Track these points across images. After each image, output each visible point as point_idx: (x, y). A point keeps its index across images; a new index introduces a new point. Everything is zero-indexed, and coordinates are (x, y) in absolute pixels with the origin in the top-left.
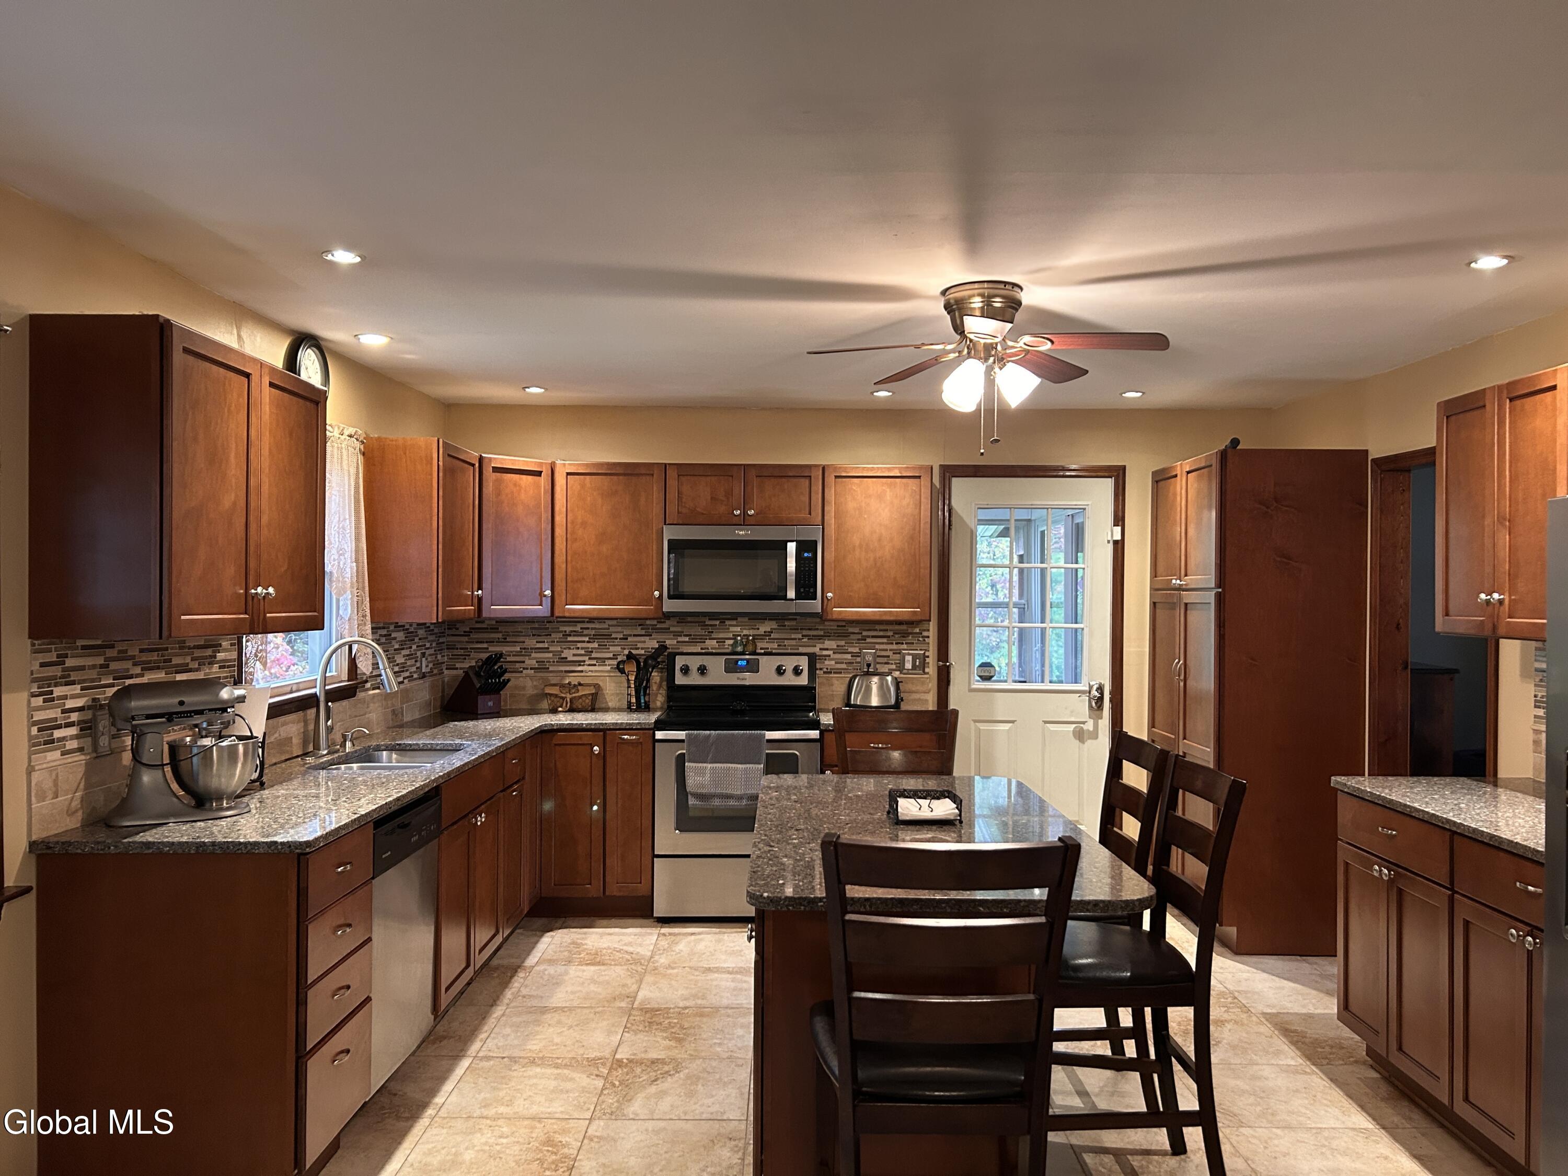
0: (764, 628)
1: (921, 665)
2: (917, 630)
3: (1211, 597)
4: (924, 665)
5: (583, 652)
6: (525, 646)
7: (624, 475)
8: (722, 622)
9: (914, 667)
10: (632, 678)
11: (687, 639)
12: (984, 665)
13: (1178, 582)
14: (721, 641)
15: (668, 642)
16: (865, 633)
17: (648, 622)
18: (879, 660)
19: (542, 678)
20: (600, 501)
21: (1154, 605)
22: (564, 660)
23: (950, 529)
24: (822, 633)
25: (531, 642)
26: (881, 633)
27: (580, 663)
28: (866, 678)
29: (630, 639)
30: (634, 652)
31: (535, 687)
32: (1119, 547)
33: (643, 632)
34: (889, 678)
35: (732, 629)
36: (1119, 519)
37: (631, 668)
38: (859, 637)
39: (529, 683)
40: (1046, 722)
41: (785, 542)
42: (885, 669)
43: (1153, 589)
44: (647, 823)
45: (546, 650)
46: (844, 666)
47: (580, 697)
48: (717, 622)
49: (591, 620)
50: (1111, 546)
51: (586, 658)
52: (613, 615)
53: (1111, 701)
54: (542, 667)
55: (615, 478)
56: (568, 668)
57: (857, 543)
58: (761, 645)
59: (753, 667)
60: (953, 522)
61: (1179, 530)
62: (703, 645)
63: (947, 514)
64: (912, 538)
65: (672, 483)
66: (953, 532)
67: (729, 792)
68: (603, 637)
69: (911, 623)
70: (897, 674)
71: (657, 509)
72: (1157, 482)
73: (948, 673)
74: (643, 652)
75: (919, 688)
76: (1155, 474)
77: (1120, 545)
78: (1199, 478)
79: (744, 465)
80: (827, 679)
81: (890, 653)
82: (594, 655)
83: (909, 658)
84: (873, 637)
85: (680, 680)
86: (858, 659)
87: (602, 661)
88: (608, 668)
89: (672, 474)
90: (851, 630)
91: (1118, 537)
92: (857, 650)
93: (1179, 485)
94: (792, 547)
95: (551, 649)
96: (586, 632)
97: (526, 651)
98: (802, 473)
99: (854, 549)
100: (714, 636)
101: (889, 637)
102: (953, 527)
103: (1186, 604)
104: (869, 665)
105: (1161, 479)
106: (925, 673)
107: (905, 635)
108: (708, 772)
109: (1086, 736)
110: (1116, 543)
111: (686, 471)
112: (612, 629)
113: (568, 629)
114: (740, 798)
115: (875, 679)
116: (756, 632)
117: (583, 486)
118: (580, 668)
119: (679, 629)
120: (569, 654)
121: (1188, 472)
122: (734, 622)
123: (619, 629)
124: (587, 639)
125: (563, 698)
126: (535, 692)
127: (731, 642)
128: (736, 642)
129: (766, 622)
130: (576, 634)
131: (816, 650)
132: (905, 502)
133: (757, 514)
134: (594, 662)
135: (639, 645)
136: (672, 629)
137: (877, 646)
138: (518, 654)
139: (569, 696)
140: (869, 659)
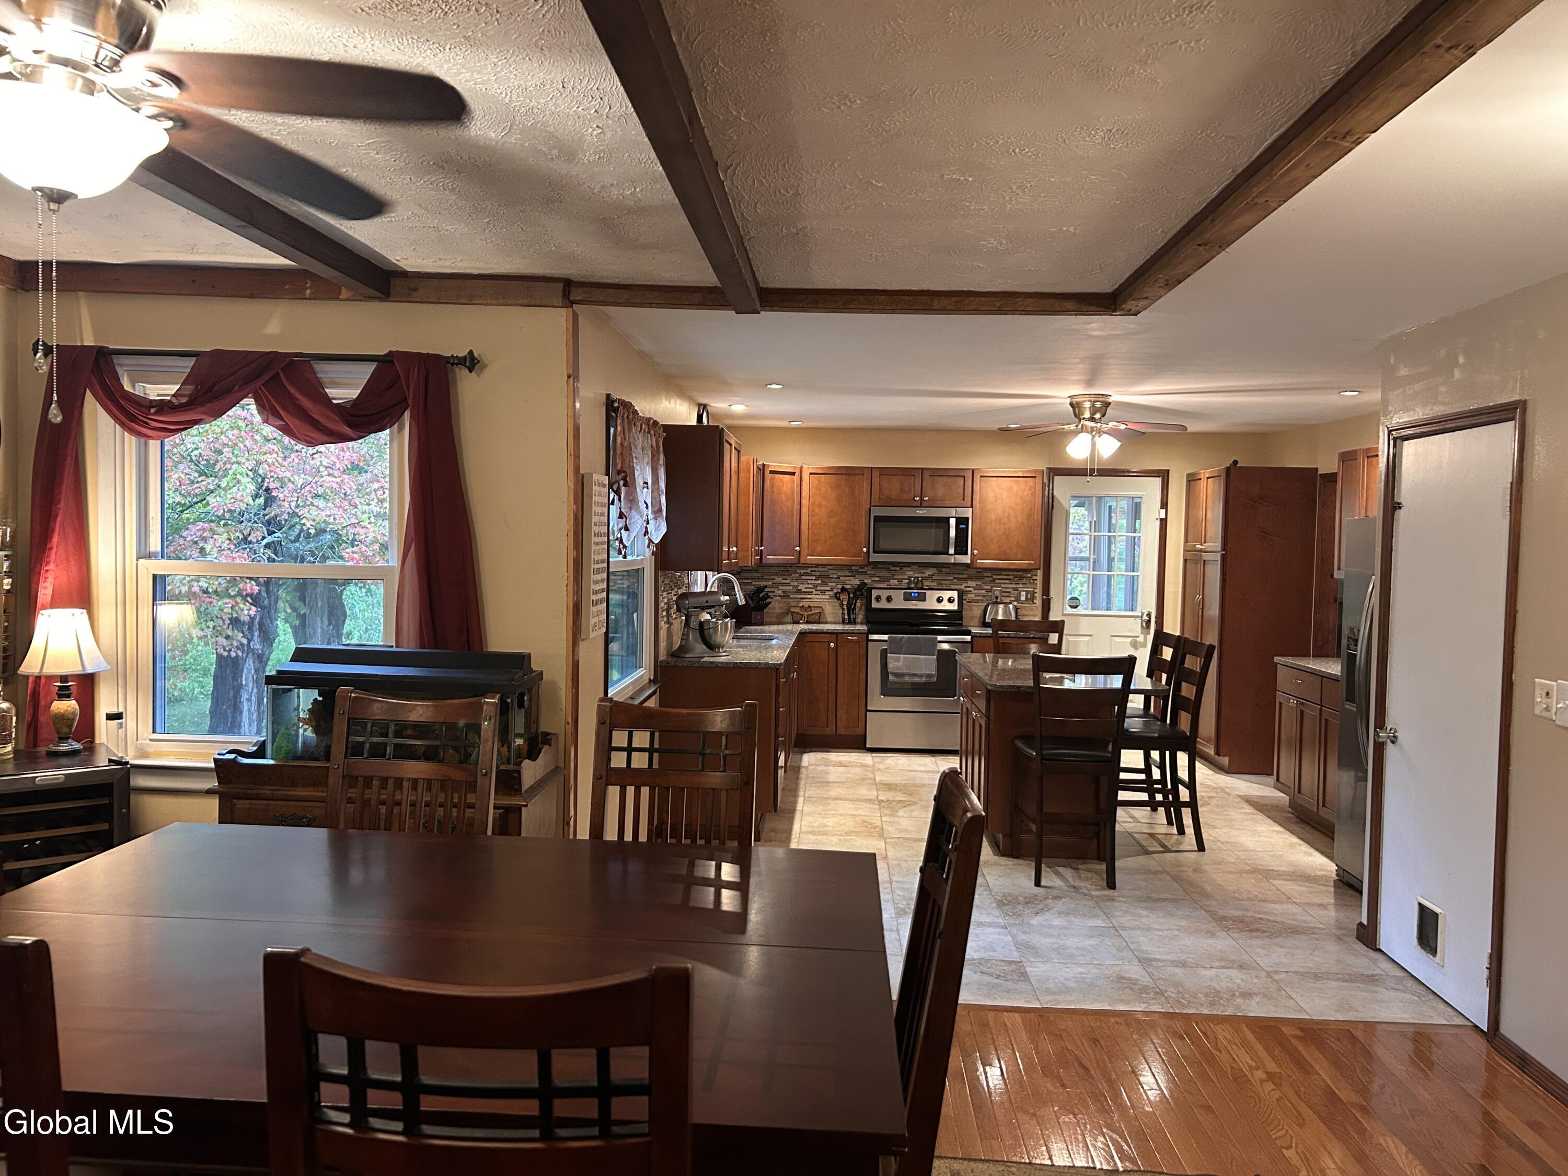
0: (929, 572)
1: (1031, 598)
2: (1029, 575)
3: (1218, 557)
4: (1033, 598)
5: (811, 586)
6: (774, 581)
7: (846, 474)
8: (901, 568)
9: (1027, 599)
10: (845, 603)
11: (878, 579)
12: (1072, 599)
13: (1200, 546)
14: (900, 581)
15: (866, 581)
16: (994, 577)
17: (853, 568)
18: (1003, 594)
19: (785, 602)
20: (830, 491)
21: (1185, 561)
22: (799, 591)
23: (1052, 509)
24: (966, 576)
25: (779, 580)
26: (1006, 577)
27: (810, 593)
28: (995, 605)
29: (841, 578)
30: (846, 587)
31: (781, 608)
32: (1164, 523)
33: (850, 574)
34: (1011, 606)
35: (907, 573)
36: (1164, 505)
37: (844, 597)
38: (991, 579)
39: (777, 605)
40: (1113, 636)
41: (948, 518)
42: (1007, 600)
43: (1185, 551)
44: (862, 691)
45: (788, 584)
46: (980, 598)
47: (812, 614)
48: (898, 569)
49: (817, 566)
50: (1158, 522)
51: (813, 590)
52: (829, 563)
53: (1156, 623)
54: (786, 596)
55: (840, 476)
56: (802, 596)
57: (994, 518)
58: (927, 583)
59: (922, 598)
60: (1055, 506)
61: (1201, 513)
62: (888, 583)
63: (1051, 500)
64: (1029, 516)
65: (876, 480)
66: (1054, 511)
67: (915, 672)
68: (824, 577)
69: (1026, 571)
70: (1015, 603)
71: (865, 497)
72: (1189, 481)
73: (1049, 603)
74: (849, 587)
75: (1031, 613)
76: (1188, 475)
77: (1164, 522)
78: (1214, 481)
79: (922, 469)
80: (969, 606)
81: (1011, 590)
82: (818, 588)
83: (1023, 593)
84: (1000, 579)
85: (875, 605)
86: (990, 594)
87: (823, 592)
88: (828, 597)
89: (876, 473)
90: (985, 575)
91: (1163, 516)
92: (989, 587)
93: (1202, 484)
94: (953, 522)
95: (792, 584)
96: (813, 573)
97: (776, 585)
98: (958, 474)
99: (992, 523)
100: (895, 577)
101: (1010, 579)
102: (1055, 508)
103: (1204, 561)
104: (997, 598)
105: (1192, 480)
106: (1034, 603)
107: (1021, 578)
108: (901, 660)
109: (1138, 645)
110: (1161, 520)
111: (884, 471)
112: (830, 572)
113: (802, 571)
114: (921, 676)
115: (1001, 607)
116: (923, 575)
117: (819, 481)
118: (809, 596)
119: (873, 572)
120: (802, 587)
121: (1208, 478)
122: (909, 569)
123: (835, 572)
124: (814, 578)
125: (802, 615)
126: (781, 611)
127: (907, 581)
128: (910, 581)
129: (930, 569)
130: (807, 574)
131: (963, 587)
132: (1025, 494)
133: (929, 500)
134: (819, 593)
135: (847, 582)
136: (869, 572)
137: (1003, 586)
138: (771, 587)
139: (806, 613)
140: (997, 593)
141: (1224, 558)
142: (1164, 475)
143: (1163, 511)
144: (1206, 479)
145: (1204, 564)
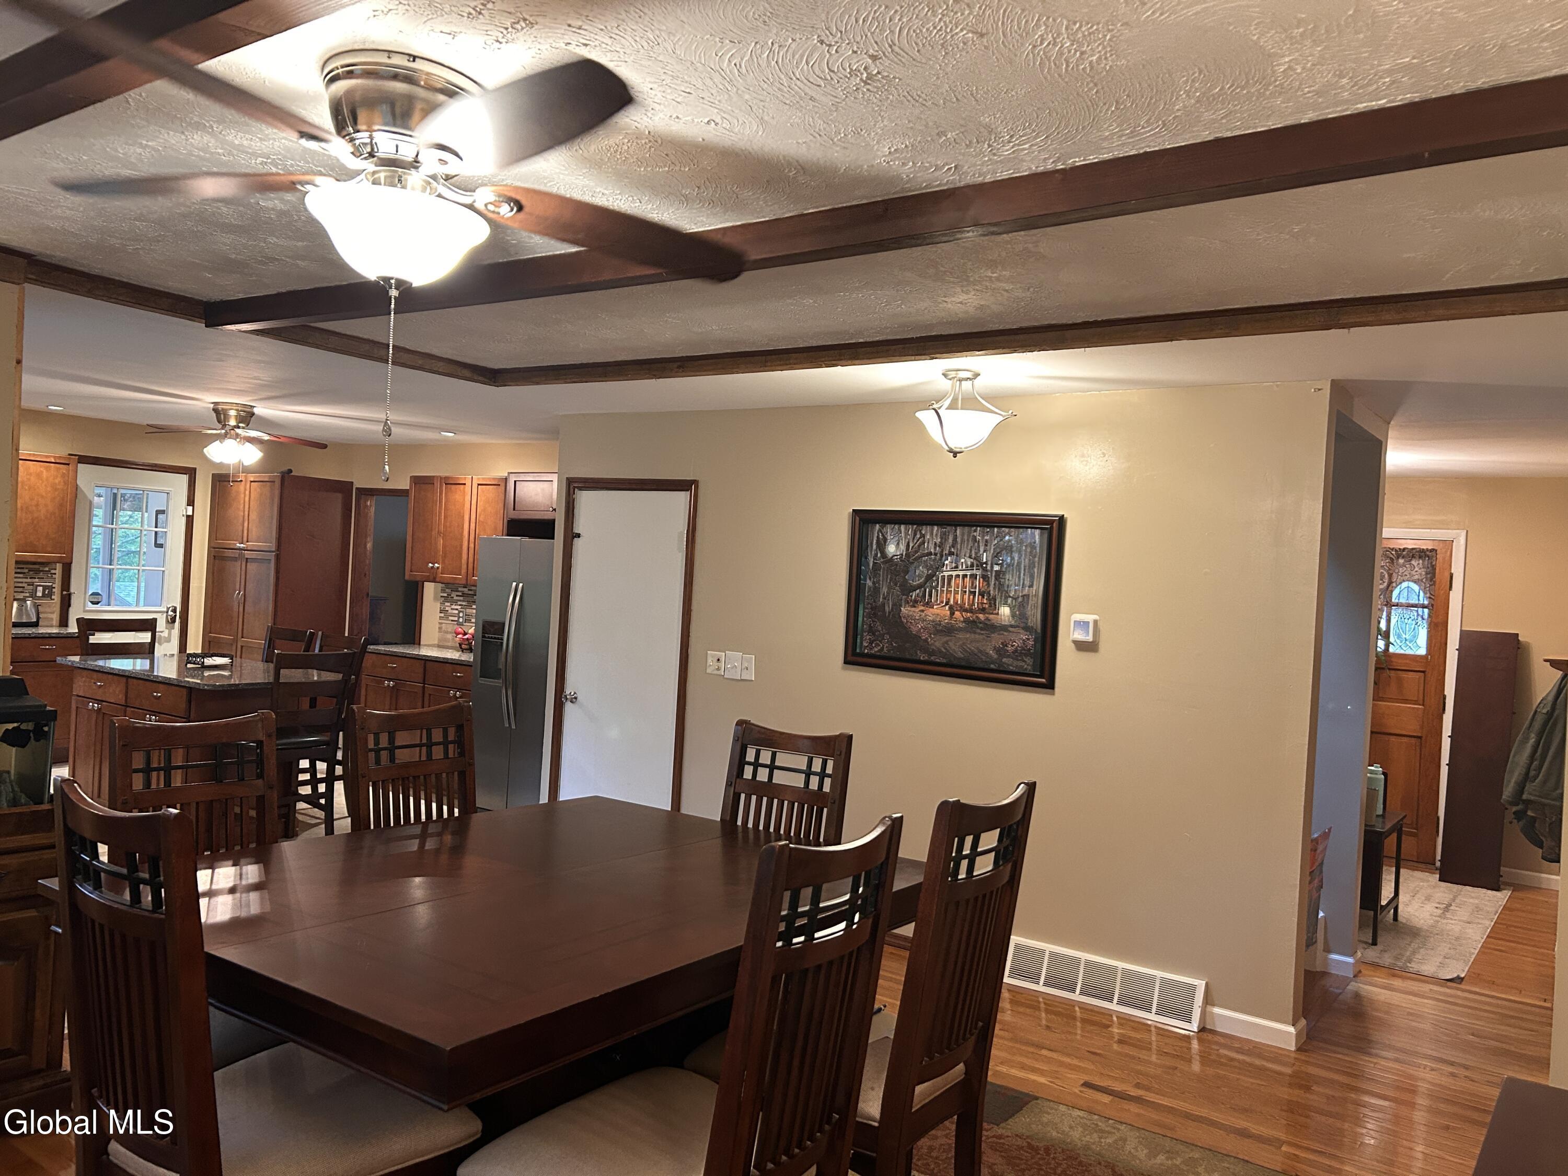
1: (48, 594)
2: (47, 569)
3: (270, 556)
4: (51, 594)
9: (43, 594)
12: (94, 594)
13: (241, 545)
21: (215, 557)
26: (19, 570)
34: (29, 603)
36: (191, 502)
42: (21, 596)
43: (215, 548)
50: (185, 518)
53: (181, 618)
60: (78, 495)
61: (242, 514)
64: (61, 505)
66: (78, 502)
69: (43, 564)
70: (31, 599)
72: (218, 481)
73: (69, 600)
75: (47, 610)
76: (215, 475)
77: (190, 518)
78: (261, 486)
81: (26, 585)
83: (41, 588)
91: (189, 513)
101: (25, 573)
102: (78, 498)
103: (247, 559)
105: (224, 480)
106: (51, 599)
107: (37, 572)
110: (188, 516)
121: (252, 482)
132: (57, 481)
141: (278, 558)
142: (191, 473)
143: (191, 508)
144: (249, 483)
145: (247, 562)
